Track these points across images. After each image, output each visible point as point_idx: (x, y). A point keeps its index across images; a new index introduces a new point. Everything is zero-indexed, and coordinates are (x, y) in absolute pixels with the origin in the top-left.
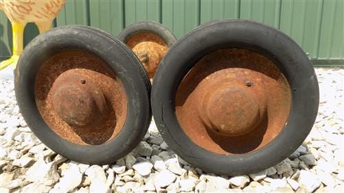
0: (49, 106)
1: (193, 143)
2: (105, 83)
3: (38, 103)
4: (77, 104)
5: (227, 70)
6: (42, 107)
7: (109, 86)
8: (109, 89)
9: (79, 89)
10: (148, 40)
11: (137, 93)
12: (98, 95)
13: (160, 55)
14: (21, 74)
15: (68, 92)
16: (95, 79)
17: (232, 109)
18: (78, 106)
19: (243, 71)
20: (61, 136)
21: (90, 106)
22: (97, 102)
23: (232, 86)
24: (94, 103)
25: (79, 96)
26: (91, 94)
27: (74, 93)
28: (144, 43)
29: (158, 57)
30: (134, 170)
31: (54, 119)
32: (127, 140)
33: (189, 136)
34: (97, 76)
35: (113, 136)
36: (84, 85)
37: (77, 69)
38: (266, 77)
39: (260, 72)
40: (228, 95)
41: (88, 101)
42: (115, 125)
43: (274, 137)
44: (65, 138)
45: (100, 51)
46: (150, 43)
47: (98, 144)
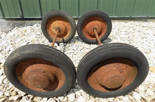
0: (24, 78)
1: (94, 89)
2: (53, 69)
3: (19, 78)
4: (42, 83)
5: (112, 65)
6: (21, 79)
7: (55, 70)
8: (55, 71)
9: (42, 76)
10: (59, 20)
11: (71, 76)
12: (51, 76)
13: (65, 27)
14: (8, 69)
15: (37, 78)
16: (49, 69)
17: (114, 83)
18: (43, 83)
19: (119, 65)
20: (32, 89)
21: (48, 82)
22: (51, 80)
23: (115, 74)
24: (50, 80)
25: (43, 80)
26: (48, 77)
27: (40, 78)
28: (57, 21)
29: (65, 28)
30: (67, 97)
31: (27, 82)
32: (65, 90)
33: (93, 87)
34: (49, 67)
35: (57, 89)
36: (44, 73)
37: (38, 65)
38: (127, 66)
39: (125, 64)
40: (113, 78)
41: (47, 81)
42: (58, 83)
43: (127, 85)
44: (34, 90)
45: (52, 61)
46: (60, 21)
47: (51, 91)
